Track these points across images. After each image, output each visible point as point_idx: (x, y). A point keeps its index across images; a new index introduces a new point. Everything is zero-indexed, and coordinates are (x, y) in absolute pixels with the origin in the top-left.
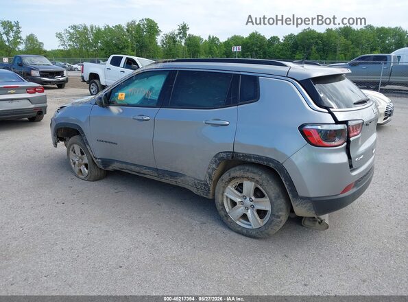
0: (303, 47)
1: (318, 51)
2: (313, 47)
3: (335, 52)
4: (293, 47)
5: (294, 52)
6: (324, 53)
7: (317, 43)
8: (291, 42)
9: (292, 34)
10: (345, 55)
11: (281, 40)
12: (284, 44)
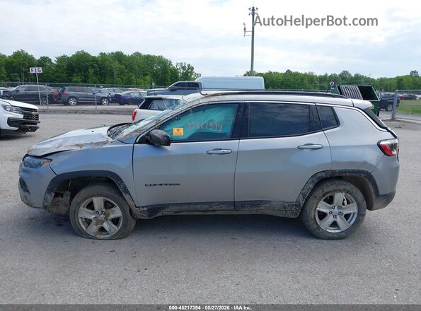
0: (79, 69)
1: (96, 74)
2: (90, 70)
3: (112, 75)
4: (68, 69)
5: (70, 75)
6: (102, 76)
7: (93, 67)
8: (65, 64)
9: (64, 56)
10: (122, 79)
11: (53, 61)
12: (57, 66)
